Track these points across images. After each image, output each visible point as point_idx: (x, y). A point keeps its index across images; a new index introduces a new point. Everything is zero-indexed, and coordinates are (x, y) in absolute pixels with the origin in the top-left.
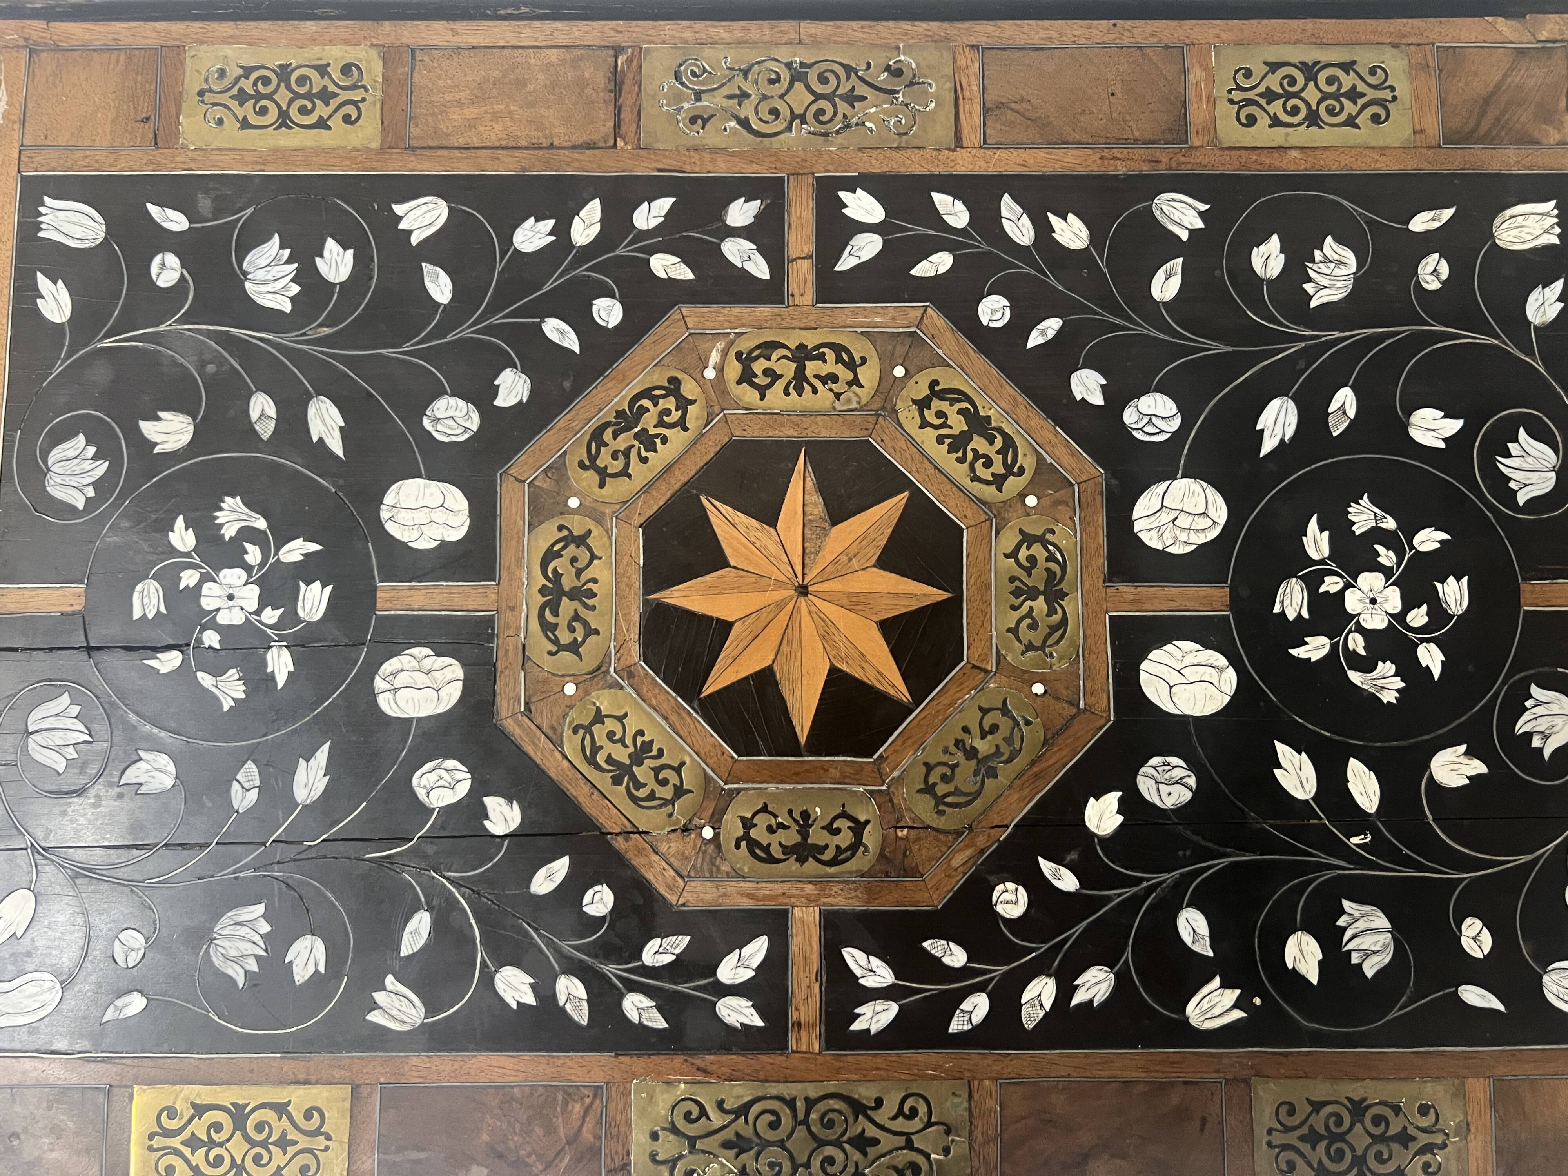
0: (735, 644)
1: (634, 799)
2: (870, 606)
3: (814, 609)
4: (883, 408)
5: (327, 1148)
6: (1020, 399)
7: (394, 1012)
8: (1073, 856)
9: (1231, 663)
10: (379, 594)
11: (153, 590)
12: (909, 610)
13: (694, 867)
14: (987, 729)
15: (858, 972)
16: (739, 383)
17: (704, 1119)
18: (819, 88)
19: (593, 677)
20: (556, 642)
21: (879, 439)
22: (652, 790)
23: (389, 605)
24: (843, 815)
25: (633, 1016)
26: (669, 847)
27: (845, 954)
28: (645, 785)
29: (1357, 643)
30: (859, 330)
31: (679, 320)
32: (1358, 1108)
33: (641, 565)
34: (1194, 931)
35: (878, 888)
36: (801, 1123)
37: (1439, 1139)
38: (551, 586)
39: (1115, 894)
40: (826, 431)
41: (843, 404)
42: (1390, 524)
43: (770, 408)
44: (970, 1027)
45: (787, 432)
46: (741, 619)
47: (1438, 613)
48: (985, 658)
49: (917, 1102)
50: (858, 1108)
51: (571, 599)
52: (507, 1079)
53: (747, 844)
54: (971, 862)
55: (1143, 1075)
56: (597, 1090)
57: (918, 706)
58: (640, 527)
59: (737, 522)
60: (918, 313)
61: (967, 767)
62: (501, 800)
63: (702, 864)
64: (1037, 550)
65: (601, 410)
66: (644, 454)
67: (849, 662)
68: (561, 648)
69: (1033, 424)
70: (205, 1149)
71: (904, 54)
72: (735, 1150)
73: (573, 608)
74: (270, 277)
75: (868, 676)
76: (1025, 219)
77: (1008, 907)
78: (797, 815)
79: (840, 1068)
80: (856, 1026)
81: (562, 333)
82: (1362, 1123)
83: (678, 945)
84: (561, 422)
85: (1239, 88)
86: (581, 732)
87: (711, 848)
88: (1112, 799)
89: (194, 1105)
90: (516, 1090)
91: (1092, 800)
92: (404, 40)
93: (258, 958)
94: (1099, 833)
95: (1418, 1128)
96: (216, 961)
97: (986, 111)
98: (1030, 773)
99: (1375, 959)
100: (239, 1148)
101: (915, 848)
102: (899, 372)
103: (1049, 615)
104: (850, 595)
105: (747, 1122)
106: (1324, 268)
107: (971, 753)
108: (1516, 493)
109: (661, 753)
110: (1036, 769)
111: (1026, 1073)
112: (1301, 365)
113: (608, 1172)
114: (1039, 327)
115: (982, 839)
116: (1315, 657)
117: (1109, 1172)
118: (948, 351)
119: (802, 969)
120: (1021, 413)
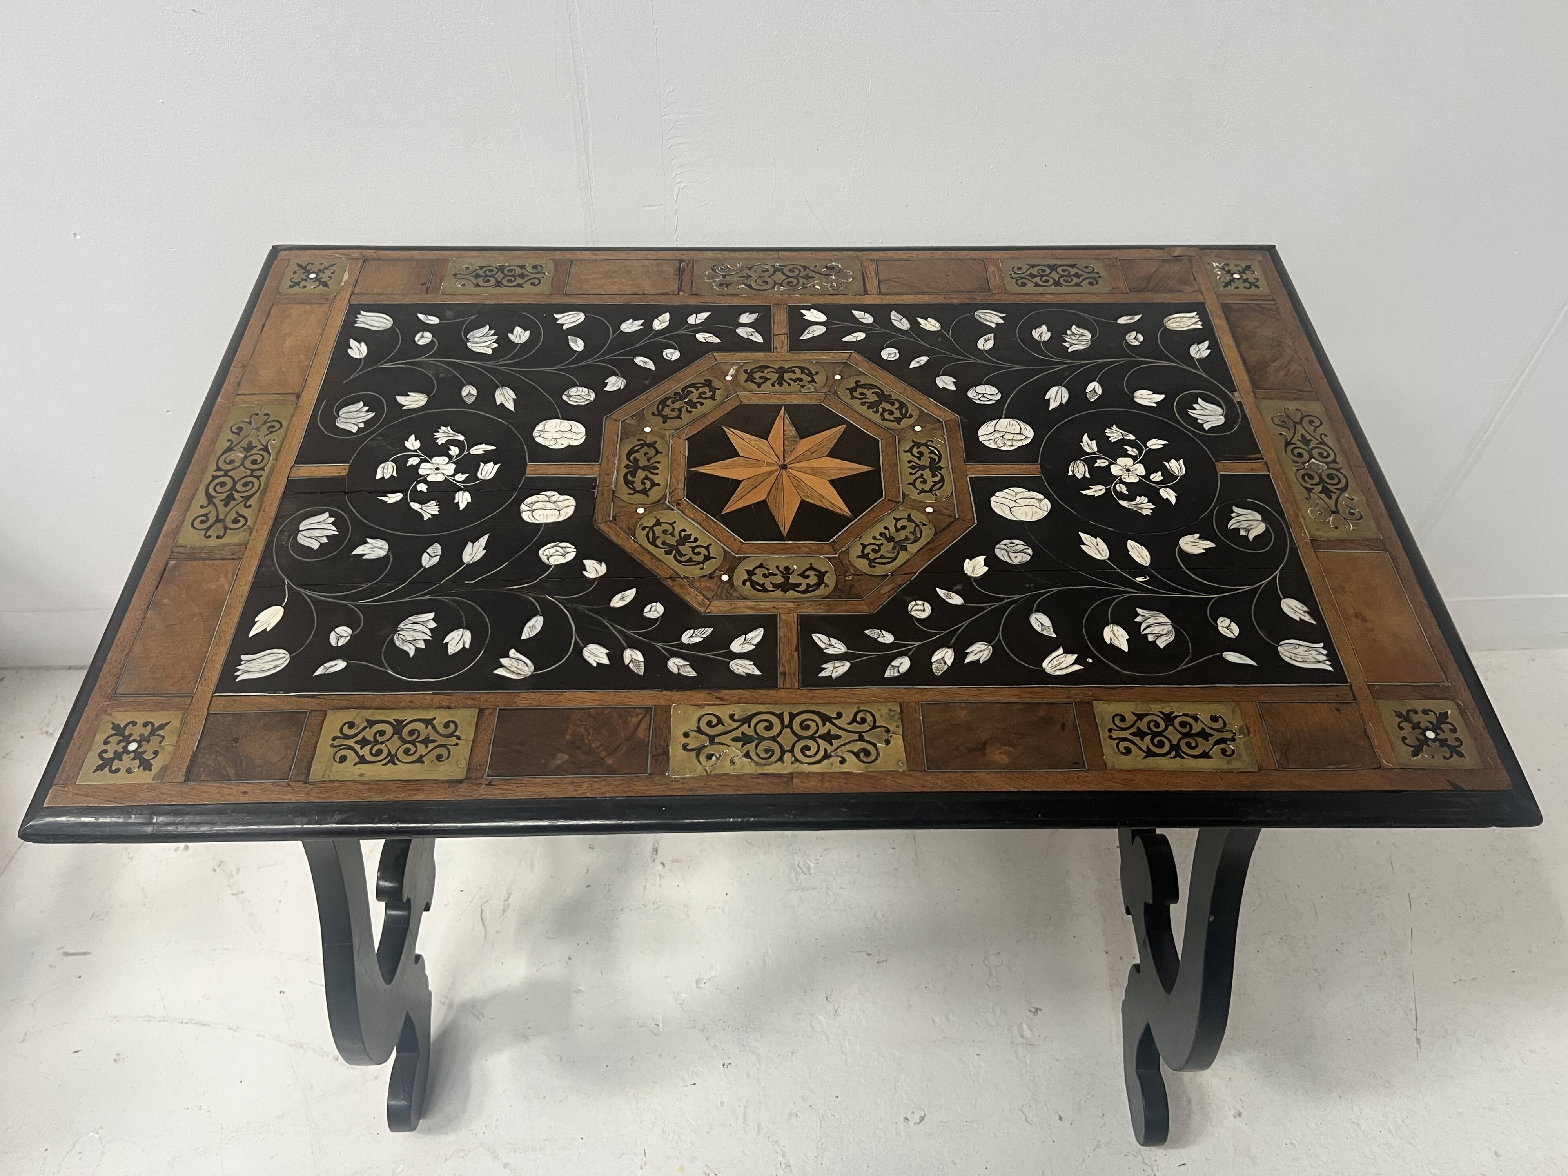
0: (743, 490)
1: (679, 562)
2: (825, 474)
3: (791, 475)
4: (829, 392)
5: (457, 744)
6: (908, 388)
7: (513, 669)
8: (958, 587)
9: (1046, 497)
10: (528, 468)
11: (390, 466)
12: (848, 475)
13: (716, 594)
14: (899, 528)
15: (823, 646)
16: (746, 381)
17: (720, 725)
18: (789, 274)
19: (655, 505)
20: (634, 489)
21: (827, 404)
22: (691, 557)
23: (533, 472)
24: (811, 568)
25: (675, 670)
26: (700, 584)
27: (814, 637)
28: (686, 555)
29: (1122, 488)
30: (814, 361)
31: (711, 358)
32: (1169, 718)
33: (687, 456)
34: (1042, 624)
35: (835, 604)
36: (787, 727)
37: (1228, 735)
38: (632, 464)
39: (987, 606)
40: (795, 400)
41: (806, 390)
42: (1131, 437)
43: (764, 392)
44: (899, 674)
45: (774, 401)
46: (746, 479)
47: (1168, 475)
48: (896, 496)
49: (865, 715)
50: (825, 719)
51: (644, 470)
52: (587, 704)
53: (750, 583)
54: (893, 591)
55: (1017, 699)
56: (648, 710)
57: (856, 518)
58: (687, 439)
59: (744, 437)
60: (848, 355)
61: (888, 546)
62: (595, 562)
63: (721, 592)
64: (923, 449)
65: (665, 392)
66: (690, 410)
67: (814, 498)
68: (636, 492)
69: (916, 397)
70: (370, 746)
71: (835, 262)
72: (742, 743)
73: (645, 474)
74: (482, 341)
75: (826, 505)
76: (904, 320)
77: (918, 613)
78: (782, 569)
80: (823, 674)
82: (1173, 725)
83: (705, 633)
84: (643, 397)
85: (1015, 273)
86: (647, 529)
87: (727, 586)
88: (981, 559)
89: (367, 721)
90: (591, 710)
91: (967, 560)
92: (567, 257)
93: (425, 640)
94: (974, 576)
95: (1213, 729)
96: (398, 643)
97: (880, 282)
98: (927, 548)
99: (1164, 638)
100: (394, 745)
101: (857, 584)
102: (838, 377)
103: (933, 477)
104: (812, 469)
105: (749, 726)
106: (1073, 337)
107: (890, 539)
108: (1202, 425)
109: (696, 540)
110: (931, 546)
111: (939, 698)
112: (1067, 373)
113: (653, 757)
114: (916, 360)
115: (899, 580)
116: (1097, 494)
117: (1001, 753)
118: (865, 370)
119: (786, 645)
120: (909, 393)
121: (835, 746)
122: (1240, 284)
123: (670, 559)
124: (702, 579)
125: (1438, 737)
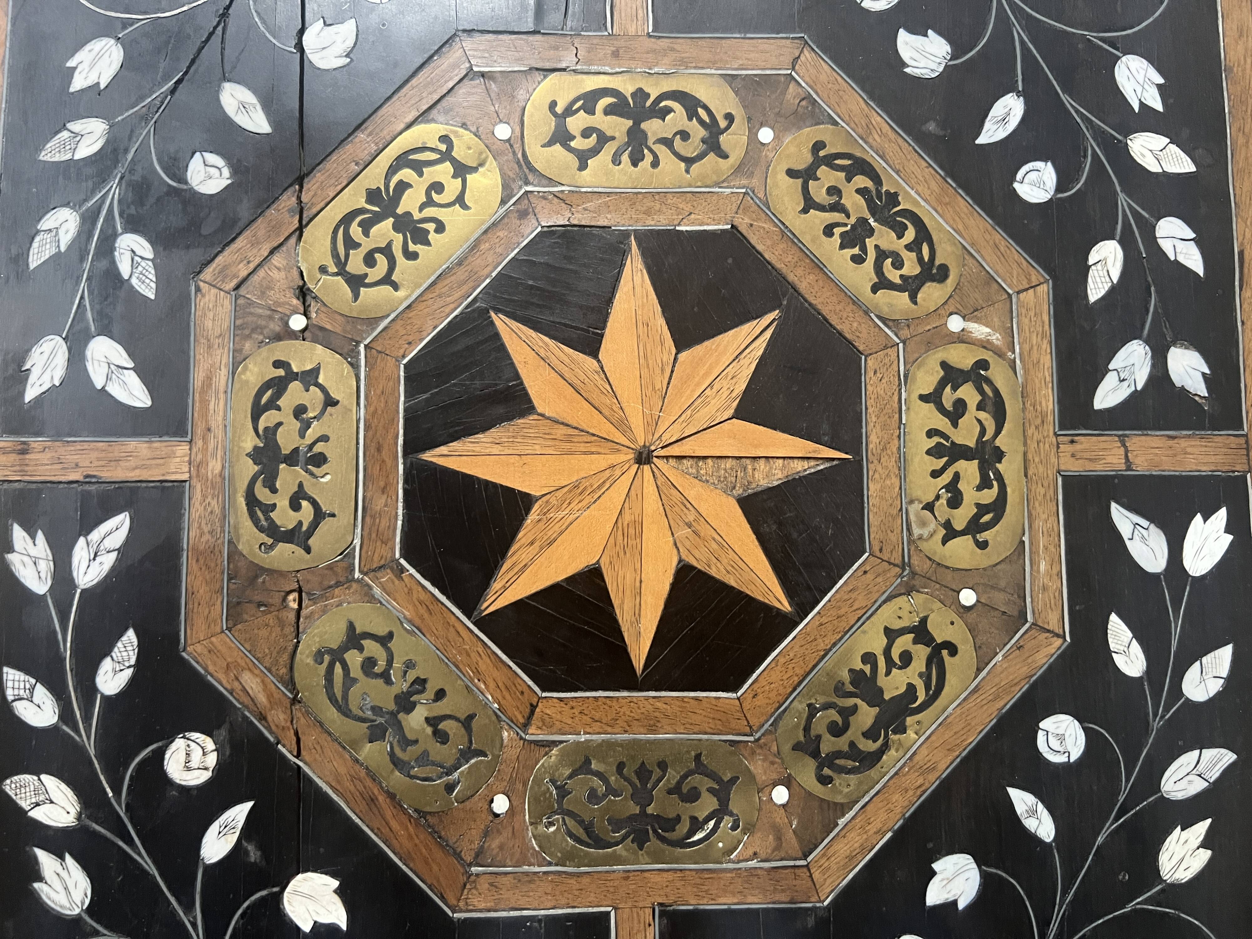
0: (566, 360)
1: (347, 220)
2: (622, 554)
3: (618, 472)
4: (913, 574)
6: (932, 777)
8: (254, 854)
12: (617, 611)
13: (251, 303)
14: (441, 726)
15: (95, 535)
16: (944, 365)
19: (518, 162)
20: (569, 111)
21: (867, 567)
22: (358, 245)
24: (319, 515)
25: (47, 223)
26: (279, 269)
27: (121, 516)
28: (366, 233)
30: (1026, 539)
31: (1029, 281)
33: (678, 228)
35: (213, 565)
38: (648, 104)
39: (195, 918)
40: (878, 490)
41: (917, 515)
43: (908, 409)
44: (10, 698)
45: (875, 435)
46: (602, 368)
48: (547, 725)
51: (630, 132)
53: (280, 377)
54: (246, 700)
57: (475, 624)
58: (733, 226)
59: (742, 362)
60: (1053, 624)
61: (384, 696)
62: (349, 42)
63: (255, 315)
64: (708, 803)
65: (897, 172)
66: (837, 231)
67: (541, 524)
68: (561, 119)
69: (896, 797)
73: (617, 135)
75: (519, 551)
76: (1200, 785)
77: (182, 757)
78: (319, 448)
80: (18, 533)
81: (1004, 120)
83: (143, 282)
84: (879, 119)
86: (443, 147)
87: (275, 326)
88: (337, 915)
91: (335, 883)
94: (286, 895)
98: (375, 789)
101: (270, 619)
102: (968, 597)
104: (638, 524)
107: (405, 703)
109: (412, 256)
110: (380, 797)
114: (1040, 806)
115: (281, 718)
118: (999, 669)
119: (103, 455)
120: (913, 780)
123: (354, 199)
124: (294, 270)
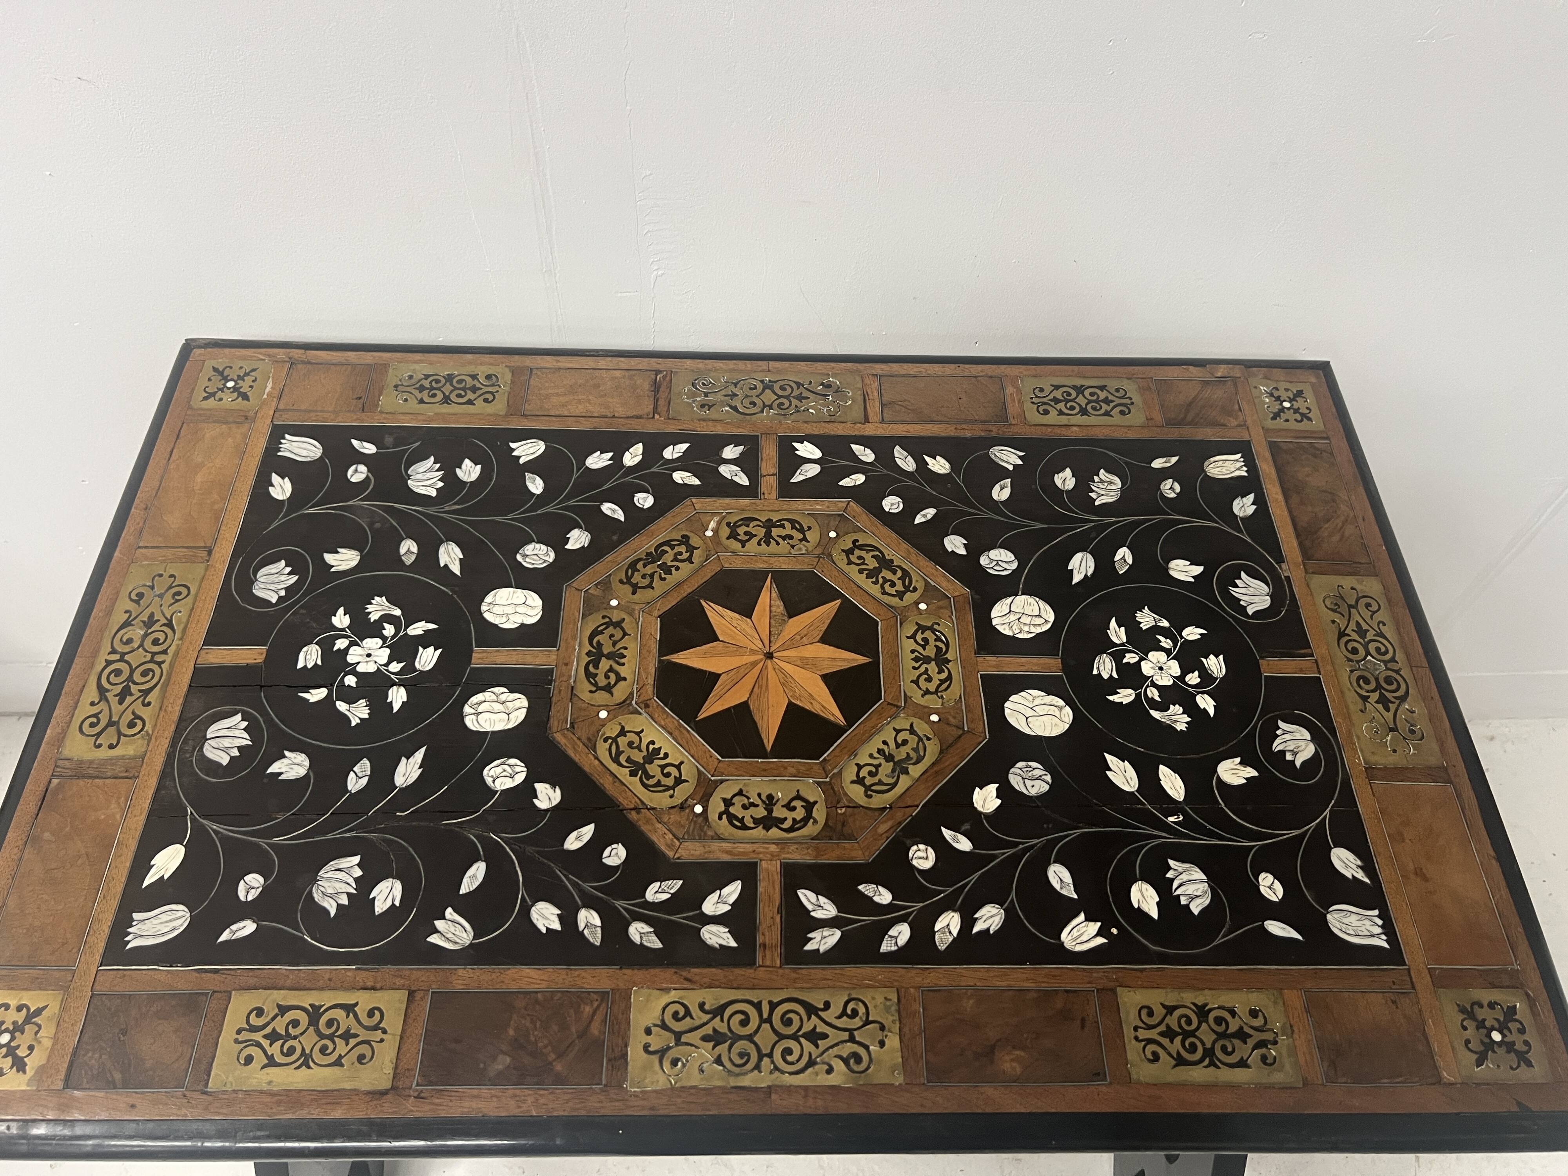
0: (722, 687)
1: (645, 786)
2: (816, 666)
3: (777, 667)
4: (823, 554)
5: (382, 1041)
6: (912, 551)
7: (450, 936)
8: (966, 827)
9: (1067, 704)
10: (474, 655)
11: (314, 650)
12: (843, 668)
13: (687, 832)
14: (900, 742)
15: (810, 907)
16: (728, 538)
17: (688, 1018)
18: (780, 393)
19: (620, 708)
20: (595, 685)
21: (820, 571)
22: (659, 780)
23: (480, 661)
24: (798, 797)
25: (636, 939)
26: (670, 818)
27: (800, 894)
28: (653, 777)
29: (1153, 693)
30: (806, 513)
31: (690, 505)
32: (1202, 1012)
33: (658, 639)
34: (1061, 880)
35: (824, 848)
36: (766, 1021)
37: (1269, 1036)
38: (594, 651)
39: (999, 854)
40: (785, 565)
41: (796, 551)
42: (1165, 623)
43: (748, 552)
44: (896, 948)
45: (760, 565)
46: (725, 672)
47: (1206, 676)
48: (897, 698)
49: (857, 1005)
50: (811, 1010)
51: (608, 658)
52: (533, 986)
53: (727, 817)
54: (892, 830)
55: (1032, 985)
56: (604, 995)
57: (850, 728)
58: (659, 617)
59: (724, 615)
60: (844, 505)
61: (887, 768)
62: (547, 786)
63: (693, 831)
64: (928, 634)
65: (636, 552)
66: (663, 576)
67: (802, 699)
68: (599, 688)
69: (921, 564)
70: (281, 1041)
71: (832, 378)
72: (712, 1044)
73: (609, 664)
74: (425, 478)
75: (816, 709)
76: (910, 458)
77: (921, 861)
78: (764, 797)
79: (796, 979)
80: (809, 947)
82: (1207, 1022)
83: (673, 887)
84: (609, 558)
85: (1037, 397)
86: (610, 741)
87: (700, 819)
88: (992, 788)
89: (279, 1006)
90: (539, 995)
91: (977, 789)
92: (527, 364)
93: (349, 894)
94: (985, 811)
95: (1252, 1027)
96: (317, 896)
97: (883, 405)
98: (932, 771)
99: (1198, 901)
100: (309, 1040)
101: (850, 820)
102: (833, 534)
103: (939, 673)
104: (802, 659)
105: (722, 1020)
106: (1101, 485)
107: (889, 758)
108: (1245, 607)
109: (666, 755)
110: (935, 769)
111: (942, 983)
112: (1093, 535)
113: (609, 1060)
114: (922, 512)
115: (899, 815)
116: (1126, 701)
117: (1012, 1060)
118: (864, 525)
119: (767, 904)
120: (913, 557)
121: (821, 1049)
122: (1289, 415)
123: (634, 783)
124: (671, 811)
125: (1505, 1040)
